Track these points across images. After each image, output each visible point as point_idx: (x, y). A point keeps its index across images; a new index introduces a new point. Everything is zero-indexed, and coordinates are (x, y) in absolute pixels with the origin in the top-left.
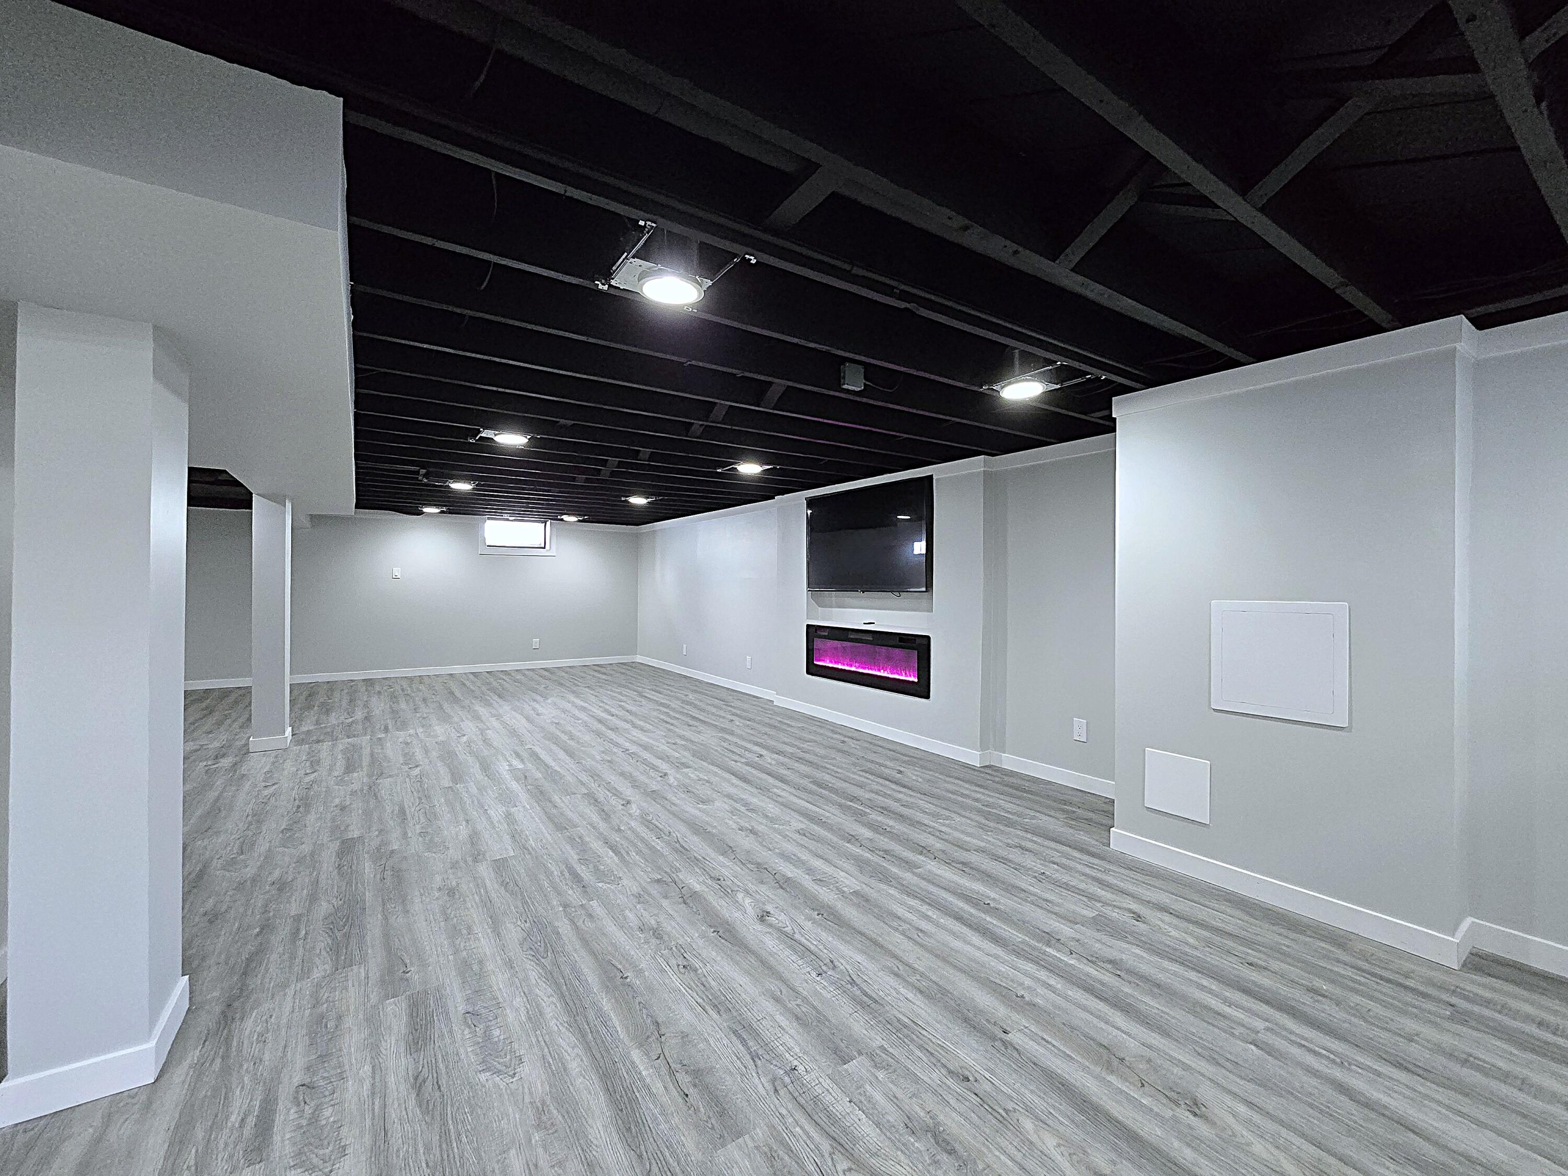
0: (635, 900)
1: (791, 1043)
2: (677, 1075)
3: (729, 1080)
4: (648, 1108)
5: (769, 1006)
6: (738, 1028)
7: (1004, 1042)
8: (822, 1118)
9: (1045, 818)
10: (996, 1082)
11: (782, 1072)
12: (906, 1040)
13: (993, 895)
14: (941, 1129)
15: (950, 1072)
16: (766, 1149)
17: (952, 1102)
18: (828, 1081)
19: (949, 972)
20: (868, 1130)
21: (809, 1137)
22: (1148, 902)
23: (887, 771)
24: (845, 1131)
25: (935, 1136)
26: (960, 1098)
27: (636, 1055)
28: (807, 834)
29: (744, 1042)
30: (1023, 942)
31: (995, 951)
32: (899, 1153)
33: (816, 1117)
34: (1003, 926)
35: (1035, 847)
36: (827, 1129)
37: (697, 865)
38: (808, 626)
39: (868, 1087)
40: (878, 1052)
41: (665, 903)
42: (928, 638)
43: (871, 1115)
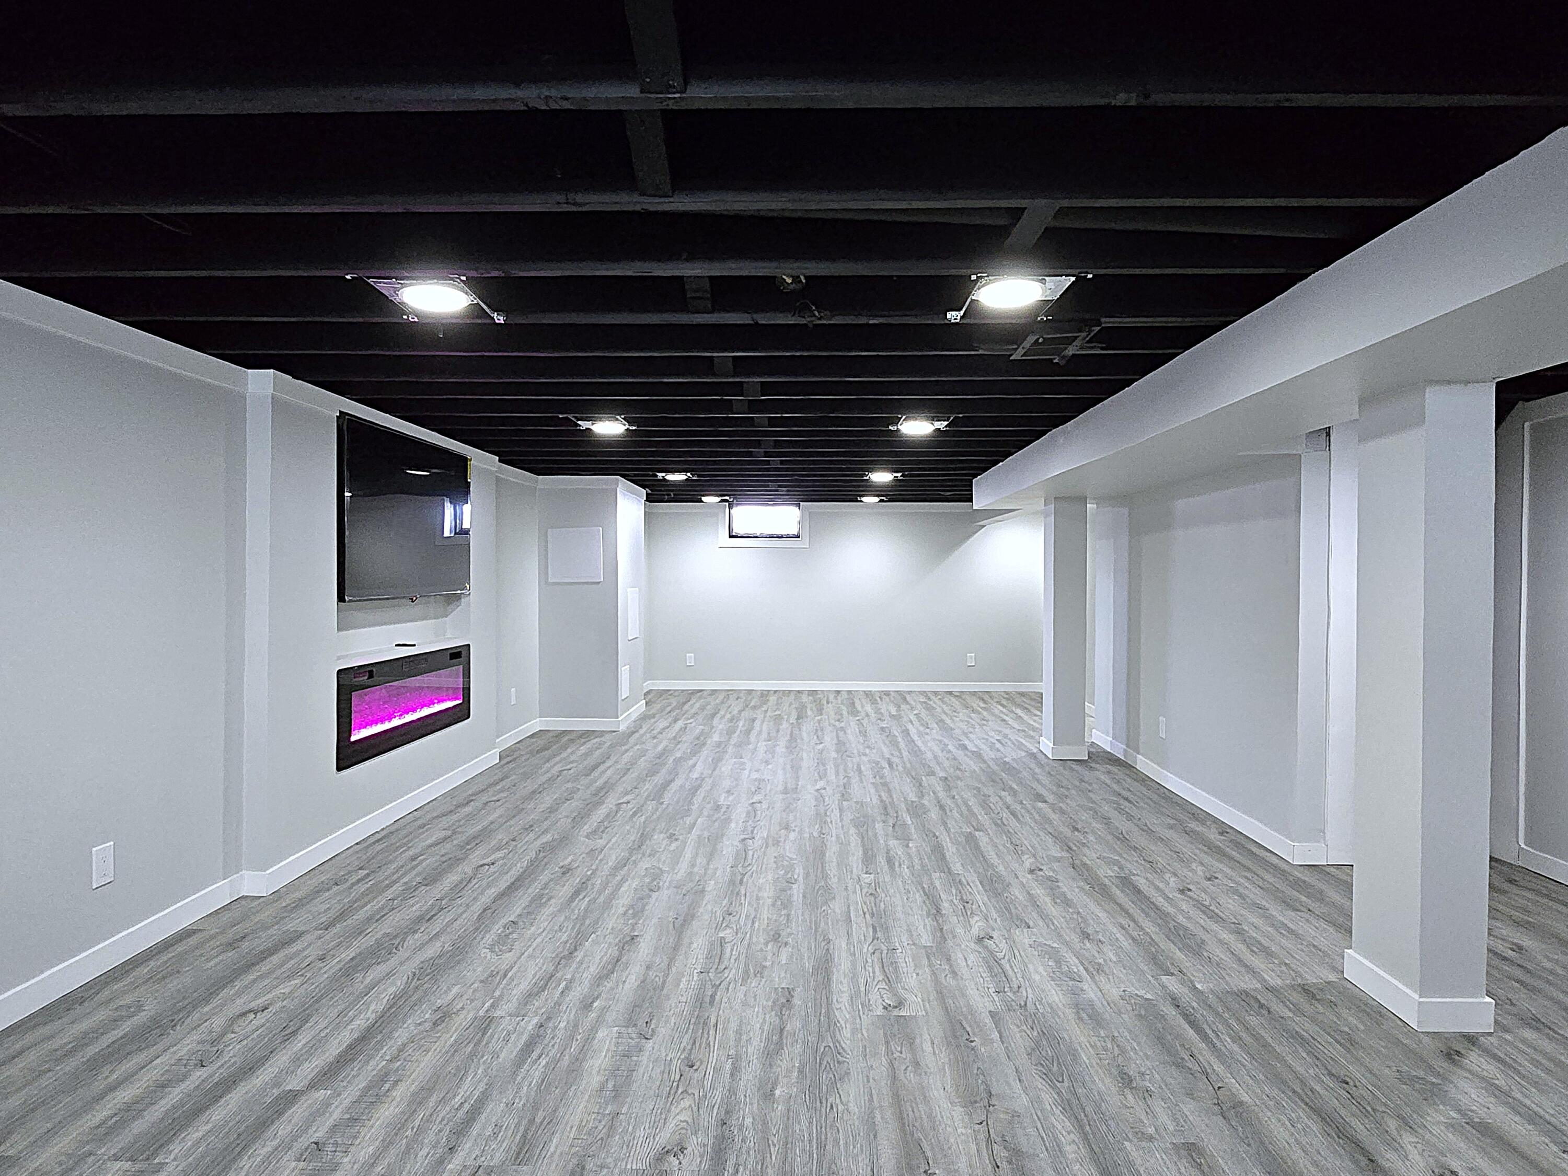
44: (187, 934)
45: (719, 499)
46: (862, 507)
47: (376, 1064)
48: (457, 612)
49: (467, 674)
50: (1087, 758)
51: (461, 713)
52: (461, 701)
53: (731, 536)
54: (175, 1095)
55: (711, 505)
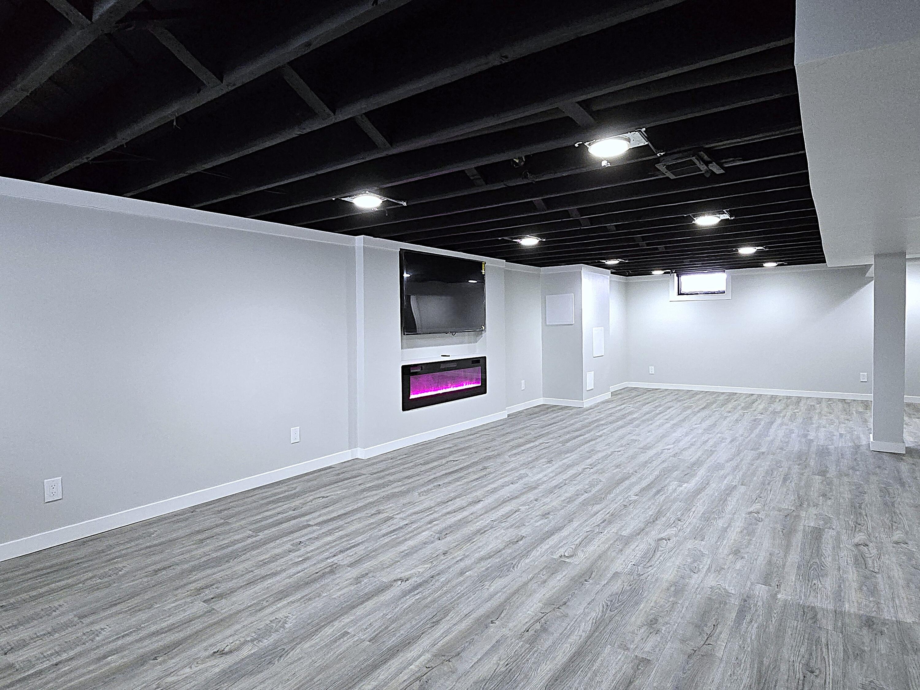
44: (330, 467)
45: (663, 272)
46: (766, 270)
47: (341, 523)
48: (481, 340)
49: (484, 372)
50: (904, 453)
51: (482, 390)
52: (480, 385)
53: (680, 294)
54: (280, 516)
55: (659, 276)
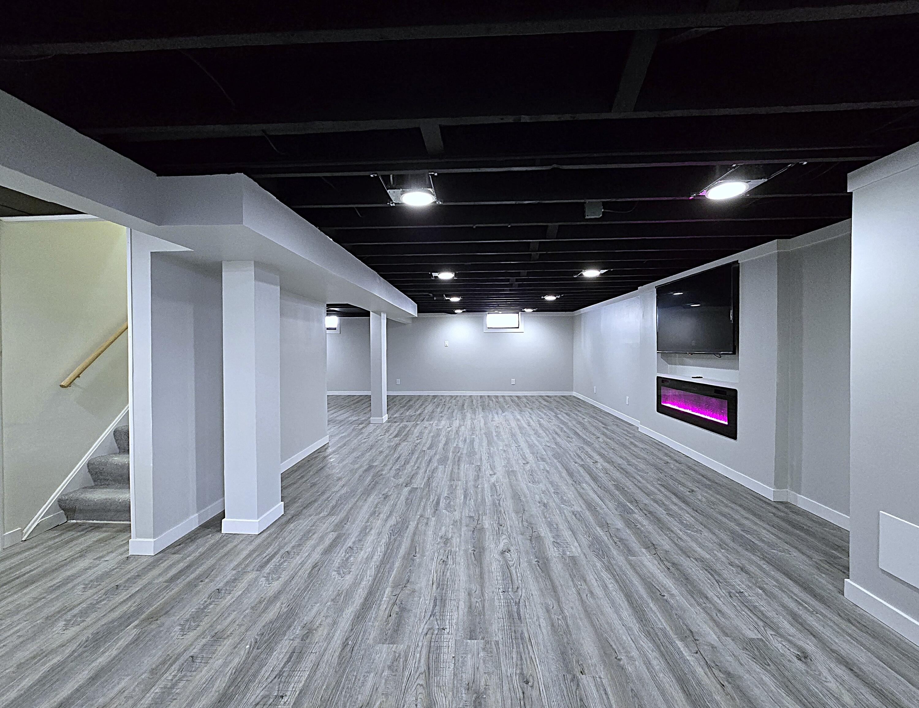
0: (452, 522)
1: (455, 616)
2: (395, 606)
3: (413, 618)
4: (373, 613)
5: (463, 595)
6: (439, 598)
7: (574, 678)
8: (433, 657)
9: (795, 553)
10: (544, 694)
11: (437, 627)
12: (515, 645)
13: (675, 592)
14: (485, 696)
15: (522, 674)
16: (397, 655)
17: (506, 688)
18: (454, 642)
19: (584, 623)
20: (447, 674)
21: (419, 661)
22: (833, 651)
23: (681, 489)
24: (437, 668)
25: (477, 698)
26: (512, 689)
27: (388, 590)
28: (578, 516)
29: (435, 605)
30: (663, 630)
31: (631, 625)
32: (451, 693)
33: (431, 655)
34: (658, 614)
35: (758, 572)
36: (431, 662)
37: (498, 514)
38: (658, 377)
39: (469, 656)
40: (493, 643)
41: (464, 529)
42: (735, 391)
43: (457, 669)
